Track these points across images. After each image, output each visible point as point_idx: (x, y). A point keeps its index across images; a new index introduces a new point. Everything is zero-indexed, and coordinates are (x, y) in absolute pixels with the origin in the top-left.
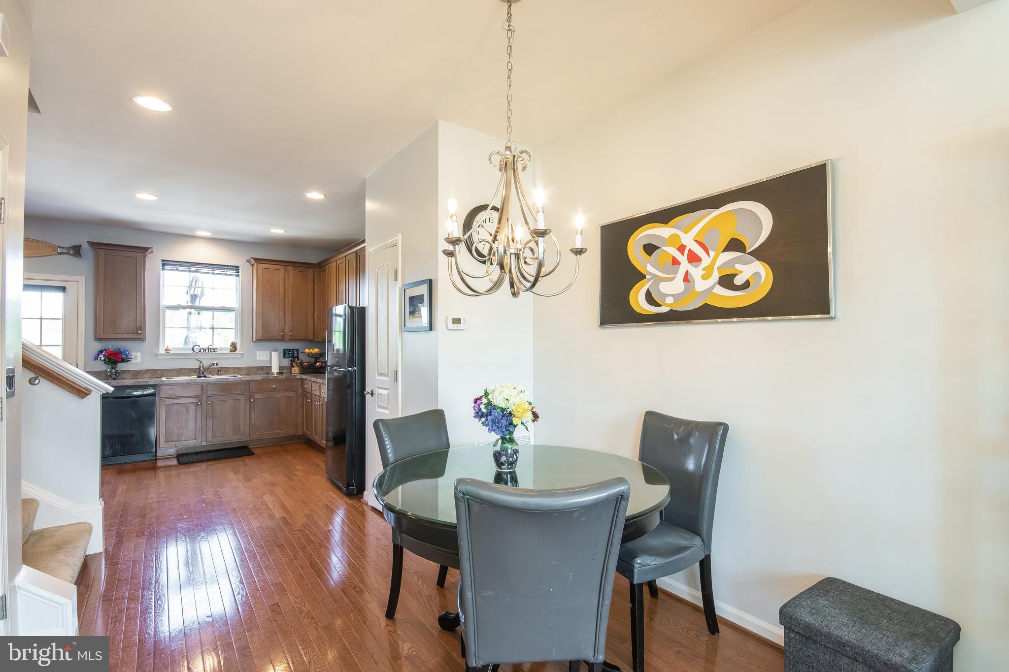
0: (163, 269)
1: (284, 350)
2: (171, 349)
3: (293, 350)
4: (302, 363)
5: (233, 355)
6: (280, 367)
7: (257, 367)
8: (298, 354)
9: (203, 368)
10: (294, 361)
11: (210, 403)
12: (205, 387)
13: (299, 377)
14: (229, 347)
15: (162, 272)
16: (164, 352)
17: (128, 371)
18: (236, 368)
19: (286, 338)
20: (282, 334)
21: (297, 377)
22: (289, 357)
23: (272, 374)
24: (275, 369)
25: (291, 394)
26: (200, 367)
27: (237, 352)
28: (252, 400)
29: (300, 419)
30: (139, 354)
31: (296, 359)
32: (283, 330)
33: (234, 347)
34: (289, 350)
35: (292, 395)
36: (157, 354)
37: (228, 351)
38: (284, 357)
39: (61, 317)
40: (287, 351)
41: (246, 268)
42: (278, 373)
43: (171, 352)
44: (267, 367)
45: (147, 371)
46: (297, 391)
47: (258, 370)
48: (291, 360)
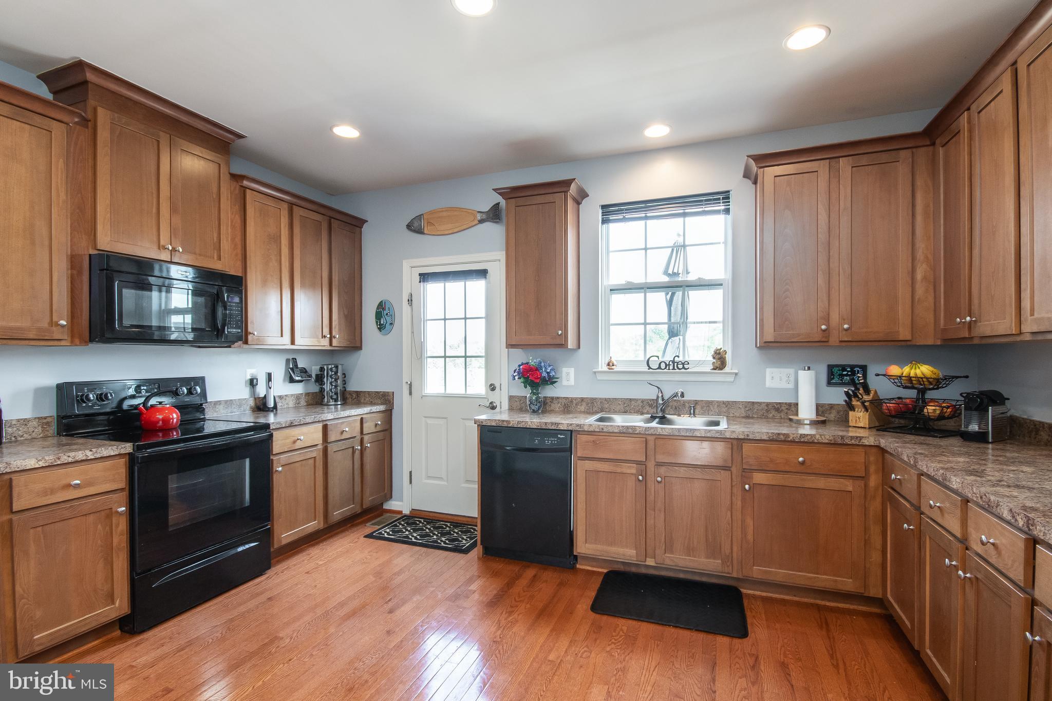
0: (604, 221)
1: (830, 368)
2: (615, 363)
3: (852, 367)
4: (877, 403)
5: (718, 377)
6: (818, 406)
7: (768, 404)
8: (865, 376)
9: (663, 399)
10: (856, 396)
11: (659, 479)
12: (651, 445)
13: (870, 439)
14: (711, 359)
15: (602, 229)
16: (605, 368)
17: (558, 398)
18: (724, 403)
19: (834, 340)
20: (823, 327)
21: (866, 442)
22: (843, 384)
23: (800, 423)
24: (807, 412)
25: (849, 485)
26: (658, 397)
27: (727, 370)
28: (747, 487)
29: (876, 557)
30: (572, 371)
31: (861, 391)
32: (827, 319)
33: (720, 361)
34: (843, 368)
35: (850, 489)
36: (595, 373)
37: (708, 368)
38: (829, 383)
39: (484, 316)
40: (835, 370)
41: (743, 194)
42: (814, 423)
43: (616, 369)
44: (790, 405)
45: (582, 399)
46: (865, 478)
47: (767, 411)
48: (847, 393)
